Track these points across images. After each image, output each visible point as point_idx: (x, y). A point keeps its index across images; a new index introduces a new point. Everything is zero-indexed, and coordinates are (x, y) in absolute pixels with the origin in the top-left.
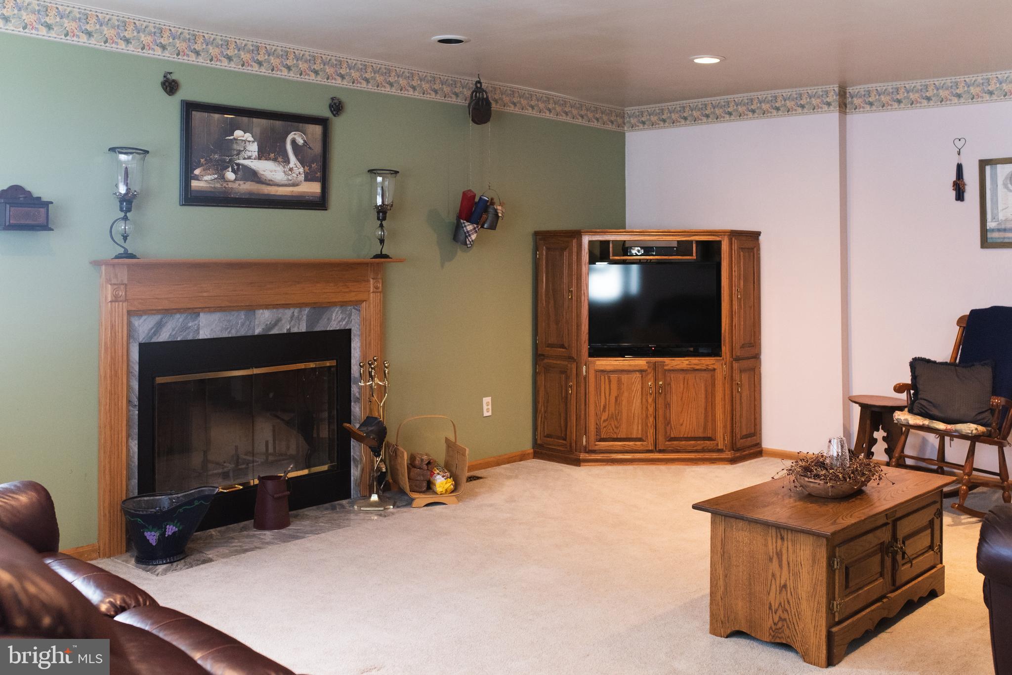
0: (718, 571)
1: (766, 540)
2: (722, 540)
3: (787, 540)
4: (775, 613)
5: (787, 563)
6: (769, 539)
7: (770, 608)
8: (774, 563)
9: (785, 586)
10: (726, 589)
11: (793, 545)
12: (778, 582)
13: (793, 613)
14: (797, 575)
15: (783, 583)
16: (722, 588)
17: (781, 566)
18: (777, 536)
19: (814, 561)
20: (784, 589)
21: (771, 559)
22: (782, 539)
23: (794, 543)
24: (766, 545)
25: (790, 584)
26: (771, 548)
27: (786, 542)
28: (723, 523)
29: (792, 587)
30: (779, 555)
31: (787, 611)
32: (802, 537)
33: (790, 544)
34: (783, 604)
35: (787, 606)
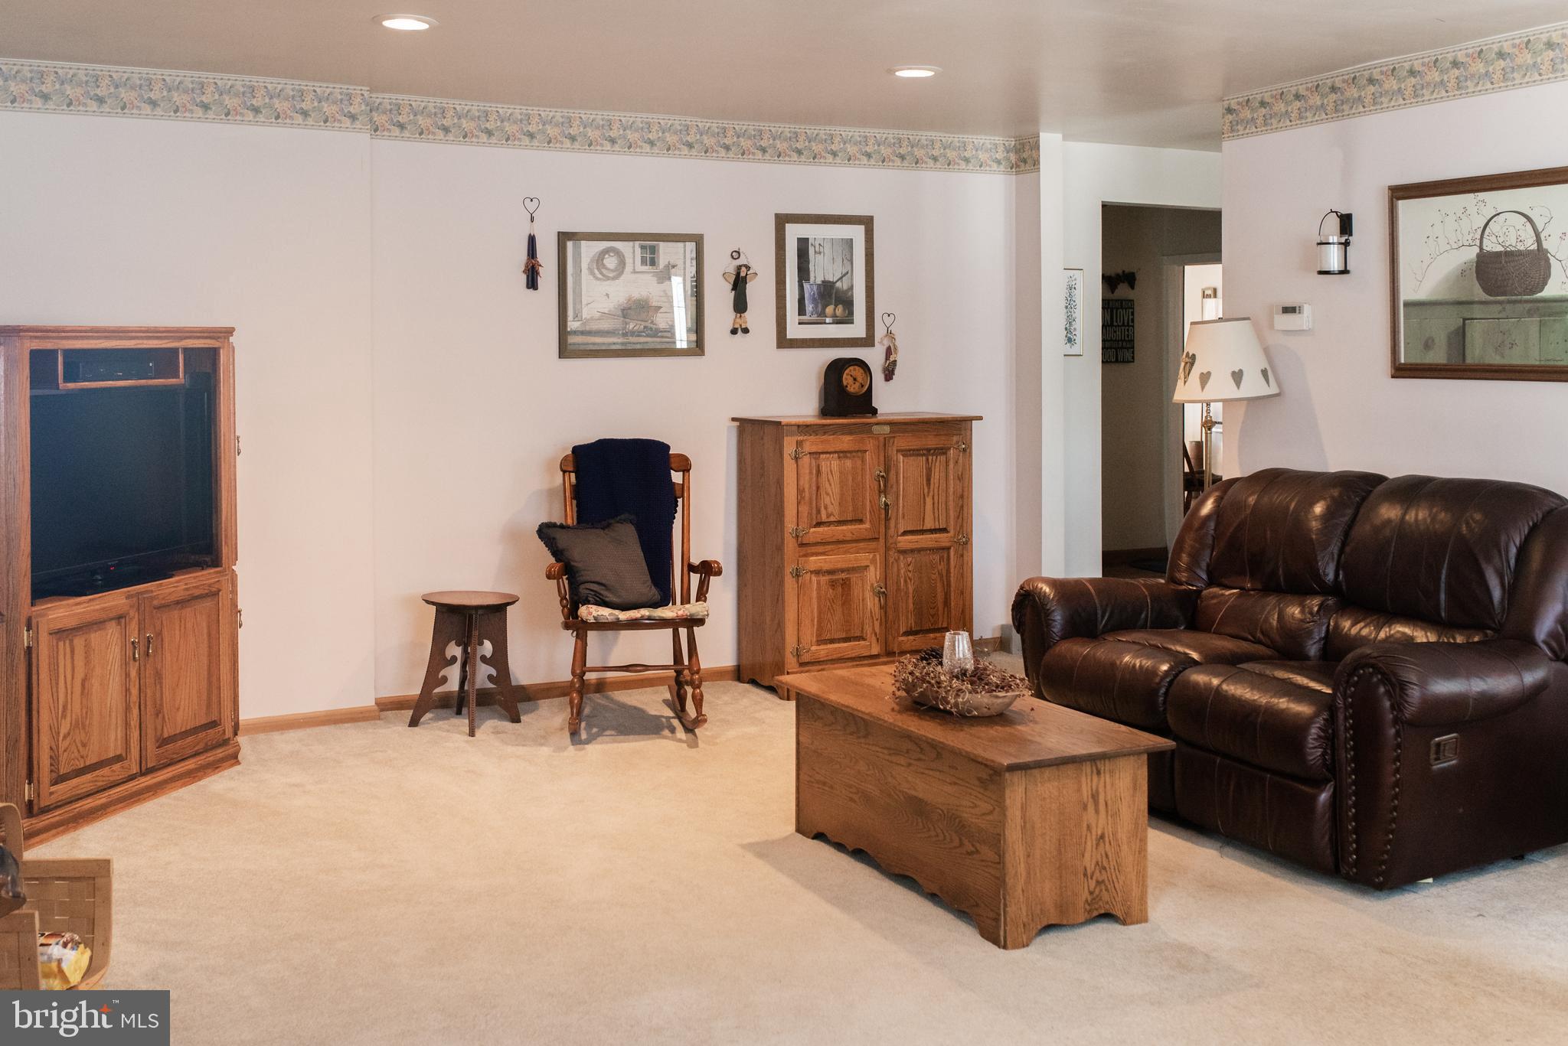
0: (1017, 854)
1: (1079, 783)
2: (1022, 808)
3: (1104, 773)
4: (1092, 878)
5: (1104, 803)
6: (1083, 779)
7: (1085, 875)
8: (1089, 810)
9: (1102, 837)
10: (1029, 873)
11: (1111, 776)
12: (1094, 833)
13: (1112, 868)
14: (1116, 814)
15: (1099, 833)
16: (1024, 874)
17: (1097, 811)
18: (1092, 772)
19: (1135, 788)
20: (1101, 841)
21: (1085, 807)
22: (1099, 773)
23: (1112, 772)
24: (1079, 790)
25: (1109, 831)
26: (1086, 792)
27: (1102, 775)
28: (1024, 778)
29: (1111, 833)
30: (1095, 797)
31: (1105, 868)
32: (1122, 763)
33: (1107, 776)
34: (1100, 863)
35: (1105, 864)
